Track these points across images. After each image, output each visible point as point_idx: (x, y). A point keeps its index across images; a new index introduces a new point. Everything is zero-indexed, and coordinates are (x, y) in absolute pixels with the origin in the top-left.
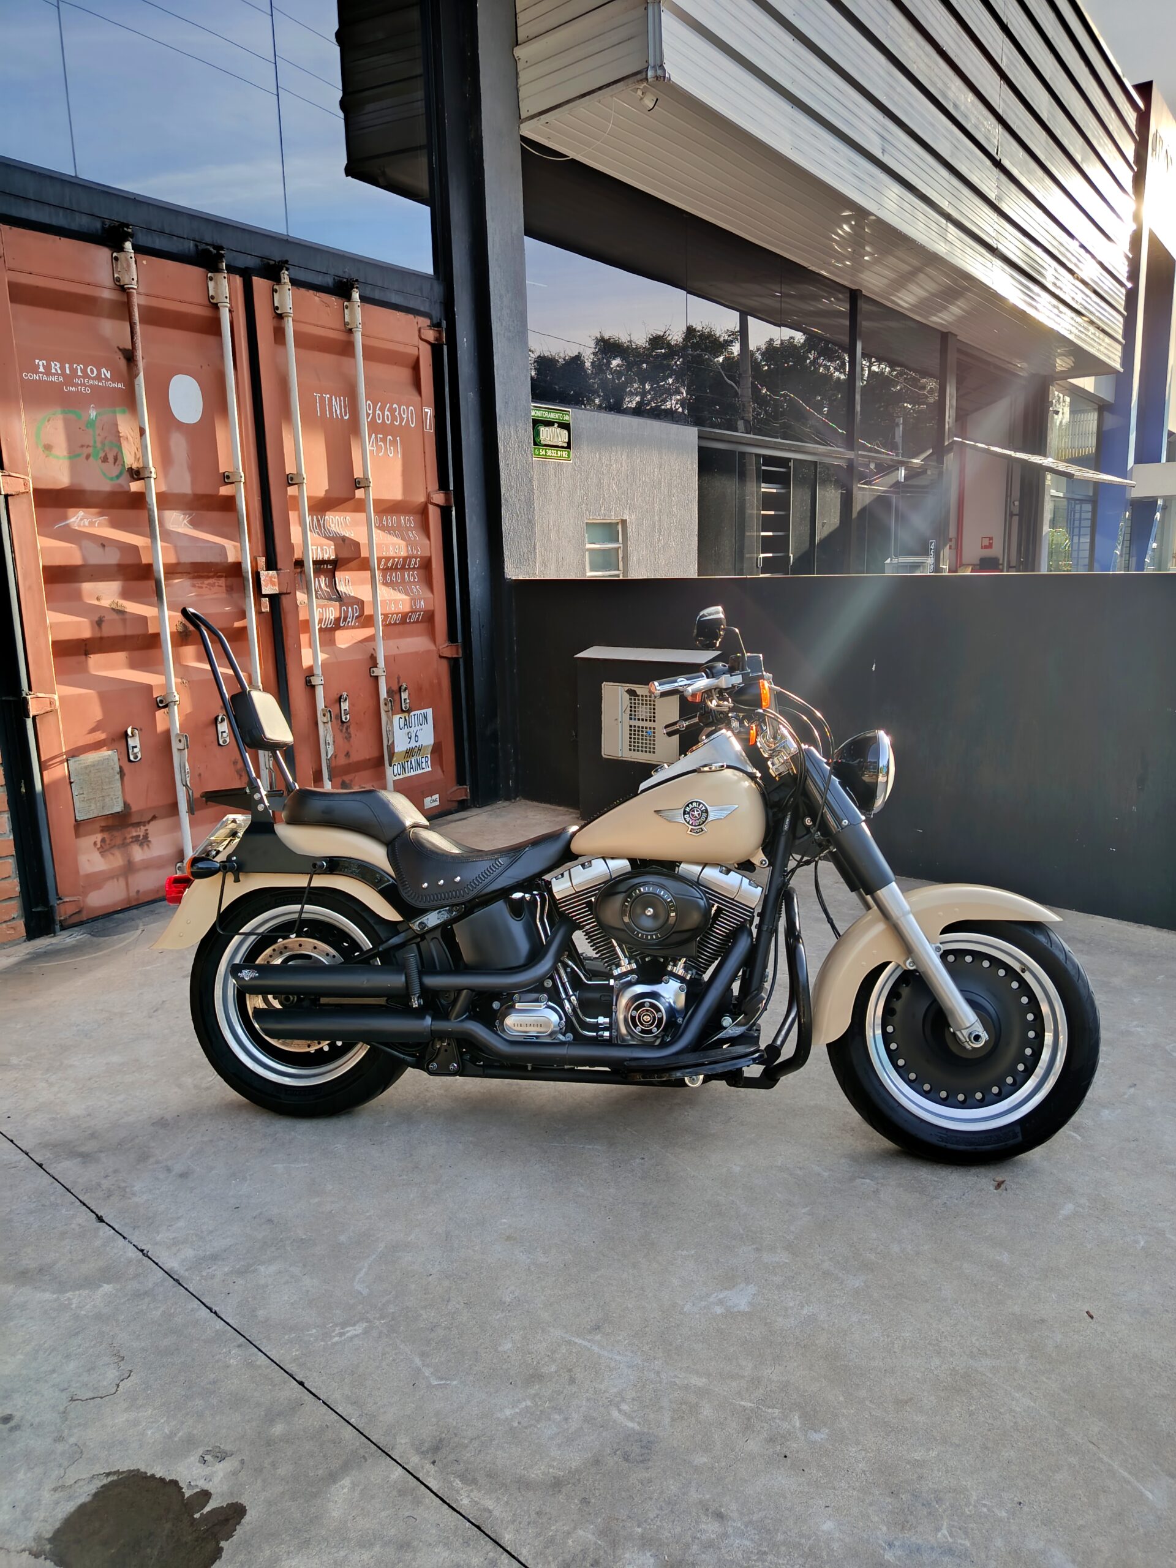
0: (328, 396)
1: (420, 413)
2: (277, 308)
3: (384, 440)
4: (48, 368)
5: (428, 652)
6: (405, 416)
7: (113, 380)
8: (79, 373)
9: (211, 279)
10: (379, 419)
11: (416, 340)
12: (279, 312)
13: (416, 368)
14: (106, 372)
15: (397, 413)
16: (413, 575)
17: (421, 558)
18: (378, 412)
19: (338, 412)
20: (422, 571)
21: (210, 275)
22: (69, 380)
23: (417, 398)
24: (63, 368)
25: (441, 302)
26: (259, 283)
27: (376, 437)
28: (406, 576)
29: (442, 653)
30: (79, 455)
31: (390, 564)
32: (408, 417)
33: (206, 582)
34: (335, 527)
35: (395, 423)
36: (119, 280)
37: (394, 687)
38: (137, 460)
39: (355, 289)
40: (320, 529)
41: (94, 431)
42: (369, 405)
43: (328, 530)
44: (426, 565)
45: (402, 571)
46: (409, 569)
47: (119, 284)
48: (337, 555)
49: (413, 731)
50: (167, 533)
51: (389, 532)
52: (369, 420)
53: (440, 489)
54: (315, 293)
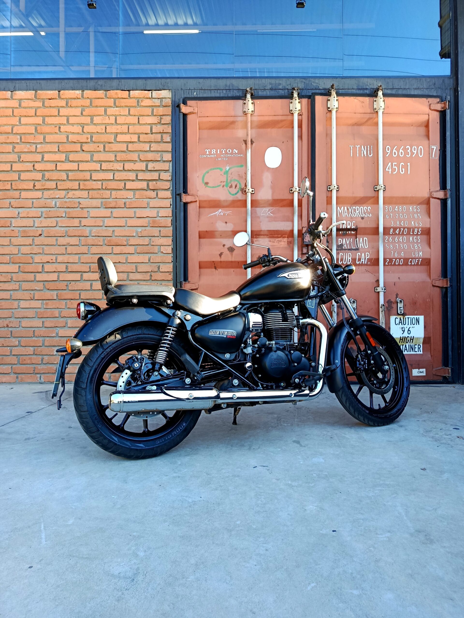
0: (359, 146)
1: (427, 149)
2: (329, 108)
3: (398, 166)
4: (210, 154)
5: (424, 282)
6: (415, 152)
7: (238, 153)
8: (224, 152)
9: (291, 103)
10: (395, 154)
11: (427, 111)
12: (330, 110)
13: (427, 126)
14: (235, 150)
15: (409, 151)
16: (417, 239)
17: (421, 228)
18: (394, 151)
19: (365, 153)
20: (425, 237)
21: (291, 101)
22: (219, 155)
23: (426, 142)
24: (216, 152)
25: (451, 89)
26: (319, 99)
27: (392, 165)
28: (411, 239)
29: (435, 284)
30: (219, 186)
31: (397, 232)
32: (417, 152)
33: (277, 239)
34: (359, 212)
35: (407, 156)
36: (245, 112)
37: (393, 300)
38: (246, 186)
39: (380, 91)
40: (348, 214)
41: (227, 175)
42: (388, 148)
43: (354, 214)
44: (427, 232)
45: (408, 236)
46: (413, 234)
47: (245, 113)
48: (357, 226)
49: (406, 327)
50: (259, 217)
51: (399, 215)
52: (387, 156)
53: (441, 189)
54: (355, 97)
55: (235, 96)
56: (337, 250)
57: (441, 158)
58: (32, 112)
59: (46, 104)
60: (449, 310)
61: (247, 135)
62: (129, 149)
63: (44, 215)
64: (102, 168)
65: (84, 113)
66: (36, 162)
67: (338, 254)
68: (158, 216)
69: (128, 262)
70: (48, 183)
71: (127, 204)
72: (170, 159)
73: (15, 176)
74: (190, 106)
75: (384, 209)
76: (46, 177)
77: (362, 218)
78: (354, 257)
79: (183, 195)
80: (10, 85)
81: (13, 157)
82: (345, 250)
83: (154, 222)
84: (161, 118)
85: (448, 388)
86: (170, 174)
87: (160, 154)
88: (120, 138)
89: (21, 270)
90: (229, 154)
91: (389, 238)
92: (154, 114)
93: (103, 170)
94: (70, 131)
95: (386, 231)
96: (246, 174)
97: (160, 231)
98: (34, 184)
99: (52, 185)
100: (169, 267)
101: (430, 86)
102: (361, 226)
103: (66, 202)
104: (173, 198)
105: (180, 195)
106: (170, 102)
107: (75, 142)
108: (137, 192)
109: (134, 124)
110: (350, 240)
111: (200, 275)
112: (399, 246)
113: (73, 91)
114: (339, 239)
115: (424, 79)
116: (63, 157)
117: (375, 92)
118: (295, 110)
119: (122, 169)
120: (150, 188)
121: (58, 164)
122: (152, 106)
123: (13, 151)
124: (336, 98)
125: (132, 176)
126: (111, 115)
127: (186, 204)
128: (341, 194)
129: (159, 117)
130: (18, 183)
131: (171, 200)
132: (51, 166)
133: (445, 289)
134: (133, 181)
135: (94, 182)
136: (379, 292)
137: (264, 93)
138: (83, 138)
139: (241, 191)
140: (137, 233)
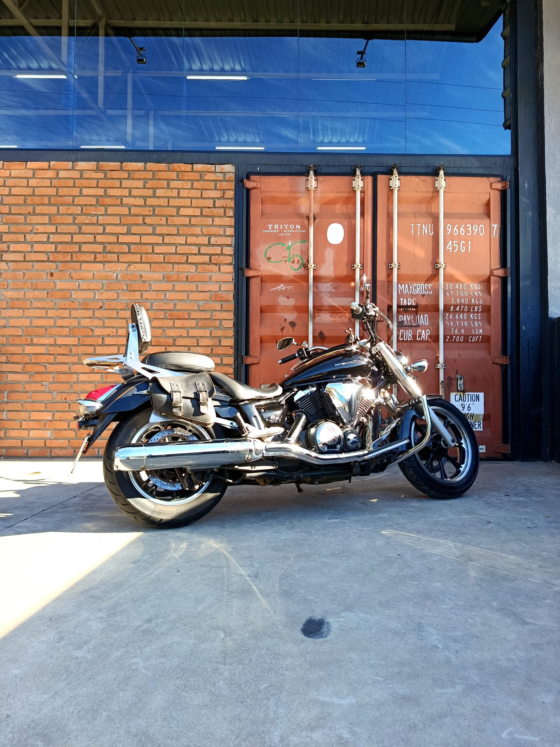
0: (420, 224)
1: (488, 228)
2: (391, 187)
3: (459, 244)
4: (273, 228)
5: (484, 359)
6: (476, 230)
7: (300, 229)
8: (286, 228)
9: (354, 180)
10: (456, 233)
11: (489, 190)
12: (391, 189)
13: (488, 204)
14: (298, 226)
15: (470, 229)
16: (477, 316)
17: (482, 305)
18: (455, 229)
19: (426, 231)
20: (485, 314)
21: (353, 178)
22: (281, 231)
23: (487, 220)
24: (279, 227)
25: (511, 168)
26: (381, 178)
27: (452, 243)
28: (471, 316)
29: (495, 361)
30: (282, 261)
31: (458, 309)
32: (478, 231)
33: (338, 315)
34: (420, 290)
35: (468, 234)
36: (308, 188)
37: (453, 376)
38: (308, 261)
39: (441, 170)
40: (409, 291)
41: (290, 251)
42: (449, 227)
43: (415, 291)
44: (486, 309)
45: (468, 313)
46: (474, 312)
47: (308, 190)
48: (417, 303)
49: (467, 404)
50: (321, 292)
51: (459, 292)
52: (448, 234)
53: (501, 267)
54: (416, 176)
55: (298, 171)
56: (397, 327)
57: (501, 236)
58: (94, 183)
59: (109, 176)
60: (509, 387)
61: (310, 211)
62: (192, 223)
63: (105, 288)
64: (165, 242)
65: (147, 186)
66: (98, 234)
67: (398, 331)
68: (220, 290)
69: (189, 335)
70: (109, 255)
71: (189, 277)
72: (233, 234)
73: (76, 248)
74: (253, 181)
75: (445, 286)
76: (108, 248)
77: (423, 295)
78: (414, 334)
79: (245, 269)
80: (73, 156)
81: (74, 229)
82: (406, 326)
83: (216, 296)
84: (224, 193)
85: (508, 464)
86: (233, 248)
87: (222, 228)
88: (183, 211)
89: (80, 342)
90: (292, 229)
91: (449, 315)
92: (217, 188)
93: (166, 243)
94: (132, 203)
95: (447, 309)
96: (308, 249)
97: (222, 305)
98: (95, 255)
99: (114, 257)
100: (231, 342)
101: (491, 165)
102: (422, 304)
103: (127, 275)
104: (235, 272)
105: (242, 269)
106: (234, 176)
107: (137, 215)
108: (199, 266)
109: (197, 198)
110: (411, 316)
111: (261, 350)
112: (460, 323)
113: (136, 163)
114: (400, 316)
115: (485, 158)
116: (124, 229)
117: (437, 170)
118: (358, 187)
119: (184, 242)
120: (213, 262)
121: (119, 236)
122: (215, 180)
123: (74, 222)
124: (397, 178)
125: (195, 250)
126: (174, 188)
127: (248, 279)
128: (402, 272)
129: (222, 191)
130: (78, 254)
131: (234, 274)
132: (113, 239)
133: (504, 367)
134: (195, 254)
135: (156, 255)
136: (439, 369)
137: (327, 170)
138: (146, 211)
139: (303, 266)
140: (199, 306)
